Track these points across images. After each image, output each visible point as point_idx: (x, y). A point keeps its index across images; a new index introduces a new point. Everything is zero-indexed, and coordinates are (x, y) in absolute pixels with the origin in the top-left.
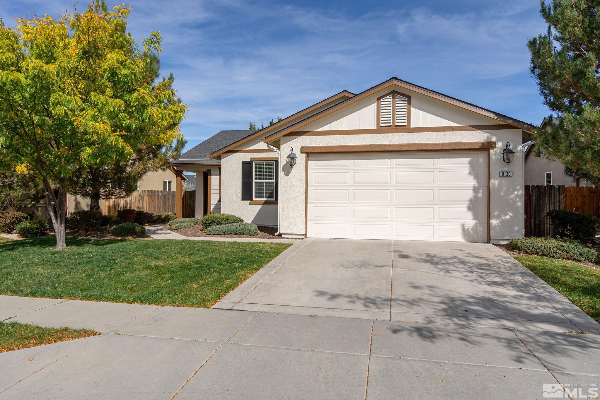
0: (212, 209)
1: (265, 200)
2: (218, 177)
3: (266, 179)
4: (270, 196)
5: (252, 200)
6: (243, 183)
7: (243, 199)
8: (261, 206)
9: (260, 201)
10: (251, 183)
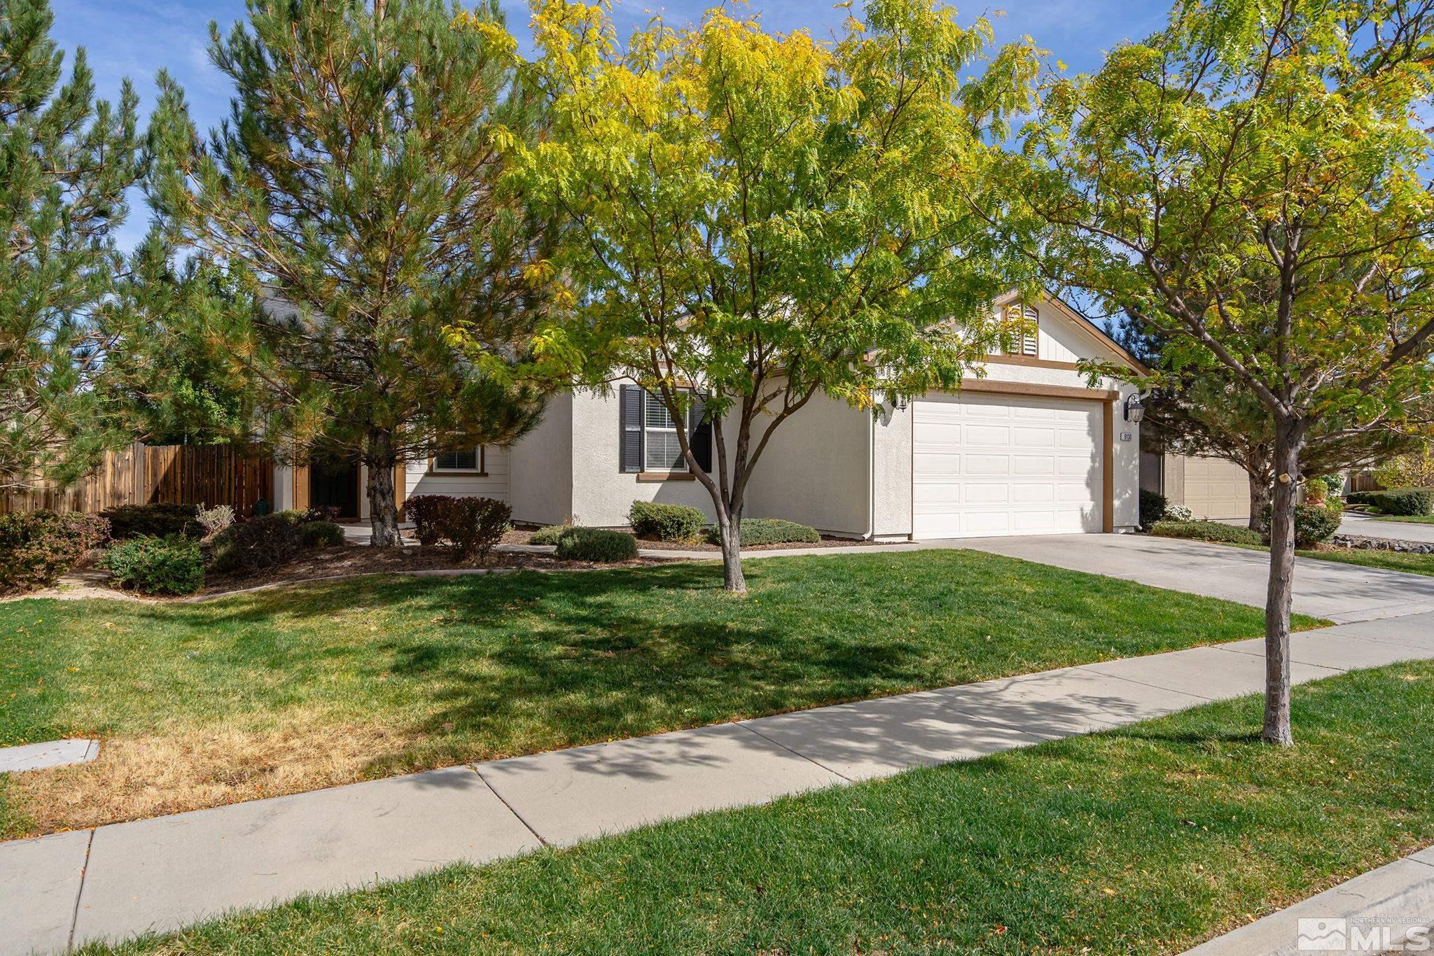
1: (669, 471)
3: (669, 426)
4: (679, 464)
5: (642, 471)
6: (623, 434)
7: (622, 469)
8: (660, 485)
9: (660, 475)
10: (641, 433)
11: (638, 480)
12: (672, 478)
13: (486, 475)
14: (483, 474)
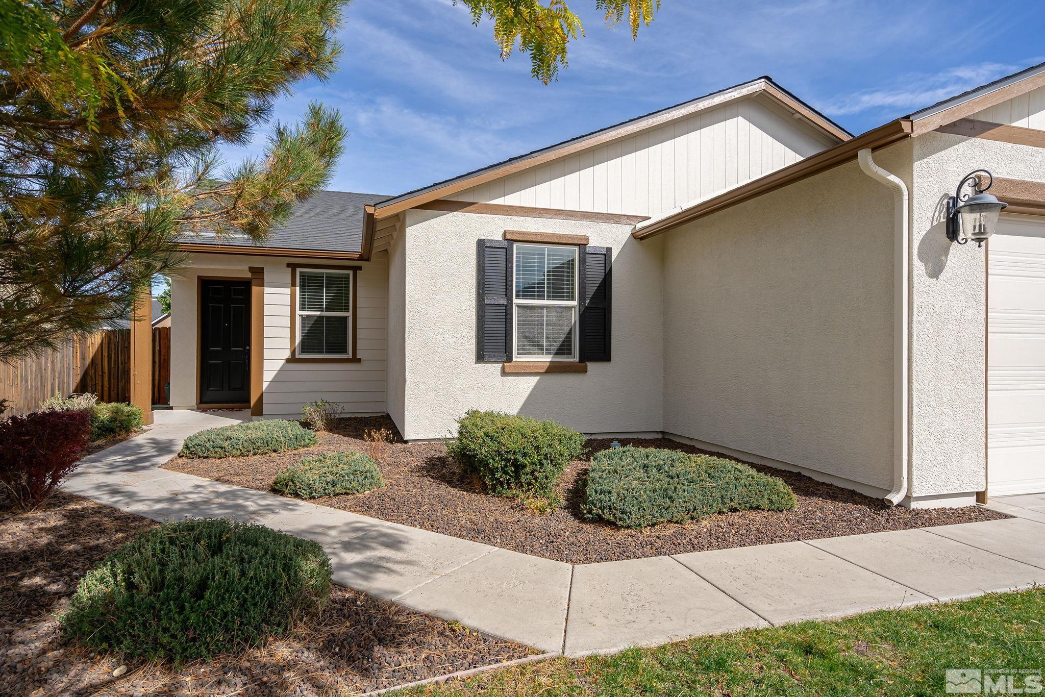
0: (265, 385)
1: (549, 360)
2: (288, 291)
3: (549, 298)
4: (564, 349)
5: (509, 359)
6: (482, 308)
7: (481, 357)
8: (536, 379)
9: (535, 365)
10: (508, 308)
11: (504, 373)
12: (553, 369)
13: (359, 361)
14: (355, 360)
